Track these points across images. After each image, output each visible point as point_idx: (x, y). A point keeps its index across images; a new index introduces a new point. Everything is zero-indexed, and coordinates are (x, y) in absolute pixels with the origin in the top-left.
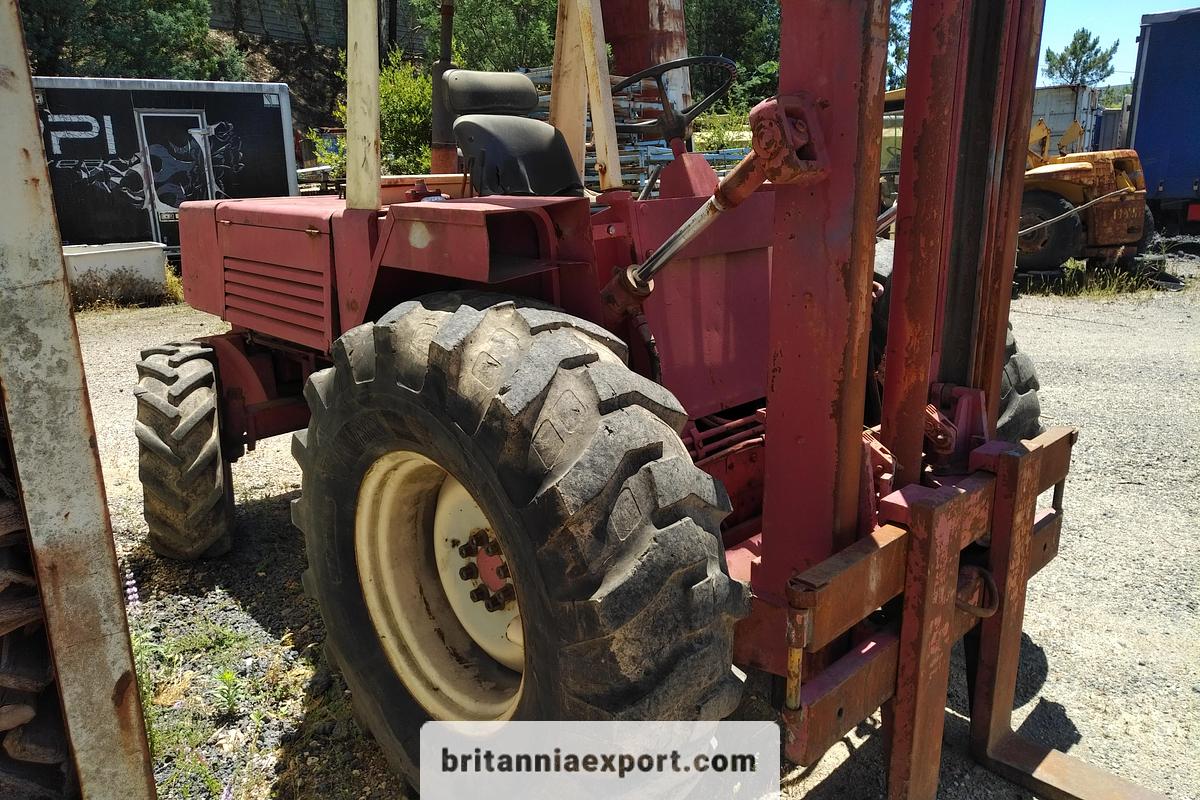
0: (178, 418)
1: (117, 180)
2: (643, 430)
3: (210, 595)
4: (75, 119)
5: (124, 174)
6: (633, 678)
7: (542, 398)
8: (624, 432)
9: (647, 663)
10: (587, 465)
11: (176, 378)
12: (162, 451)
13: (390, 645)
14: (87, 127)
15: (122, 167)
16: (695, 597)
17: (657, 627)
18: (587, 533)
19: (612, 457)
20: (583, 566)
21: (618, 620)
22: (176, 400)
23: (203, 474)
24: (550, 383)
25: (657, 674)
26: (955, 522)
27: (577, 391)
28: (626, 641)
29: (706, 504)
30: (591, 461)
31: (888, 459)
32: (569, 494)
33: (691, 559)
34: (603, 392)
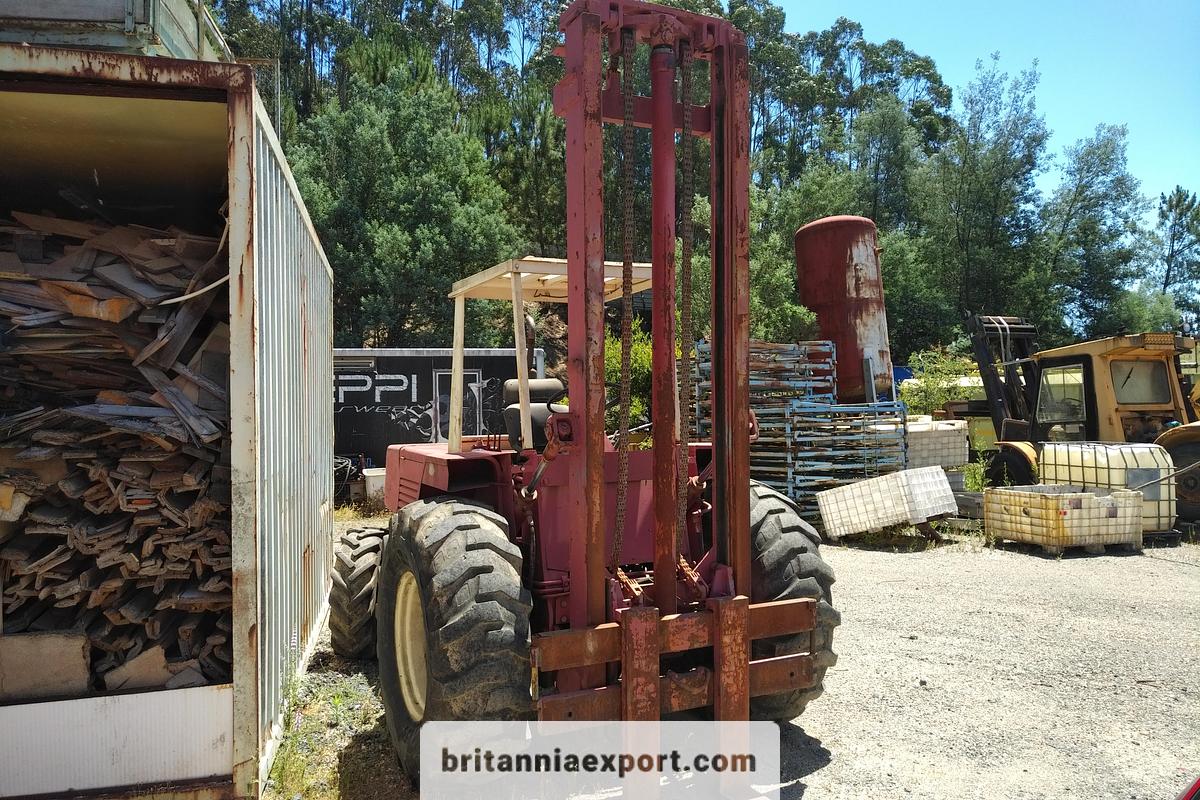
0: (354, 568)
1: (415, 421)
2: (482, 559)
3: (355, 675)
4: (392, 377)
5: (420, 416)
6: (456, 671)
7: (442, 542)
8: (472, 559)
9: (463, 664)
10: (448, 571)
11: (358, 546)
12: (343, 586)
13: (403, 680)
14: (400, 383)
15: (419, 411)
16: (489, 637)
17: (470, 647)
18: (445, 601)
19: (462, 569)
20: (440, 616)
21: (448, 640)
22: (355, 558)
23: (362, 602)
24: (448, 536)
25: (466, 671)
26: (650, 625)
27: (459, 540)
28: (454, 652)
29: (511, 598)
30: (451, 570)
31: (637, 593)
32: (437, 582)
33: (490, 619)
34: (470, 541)
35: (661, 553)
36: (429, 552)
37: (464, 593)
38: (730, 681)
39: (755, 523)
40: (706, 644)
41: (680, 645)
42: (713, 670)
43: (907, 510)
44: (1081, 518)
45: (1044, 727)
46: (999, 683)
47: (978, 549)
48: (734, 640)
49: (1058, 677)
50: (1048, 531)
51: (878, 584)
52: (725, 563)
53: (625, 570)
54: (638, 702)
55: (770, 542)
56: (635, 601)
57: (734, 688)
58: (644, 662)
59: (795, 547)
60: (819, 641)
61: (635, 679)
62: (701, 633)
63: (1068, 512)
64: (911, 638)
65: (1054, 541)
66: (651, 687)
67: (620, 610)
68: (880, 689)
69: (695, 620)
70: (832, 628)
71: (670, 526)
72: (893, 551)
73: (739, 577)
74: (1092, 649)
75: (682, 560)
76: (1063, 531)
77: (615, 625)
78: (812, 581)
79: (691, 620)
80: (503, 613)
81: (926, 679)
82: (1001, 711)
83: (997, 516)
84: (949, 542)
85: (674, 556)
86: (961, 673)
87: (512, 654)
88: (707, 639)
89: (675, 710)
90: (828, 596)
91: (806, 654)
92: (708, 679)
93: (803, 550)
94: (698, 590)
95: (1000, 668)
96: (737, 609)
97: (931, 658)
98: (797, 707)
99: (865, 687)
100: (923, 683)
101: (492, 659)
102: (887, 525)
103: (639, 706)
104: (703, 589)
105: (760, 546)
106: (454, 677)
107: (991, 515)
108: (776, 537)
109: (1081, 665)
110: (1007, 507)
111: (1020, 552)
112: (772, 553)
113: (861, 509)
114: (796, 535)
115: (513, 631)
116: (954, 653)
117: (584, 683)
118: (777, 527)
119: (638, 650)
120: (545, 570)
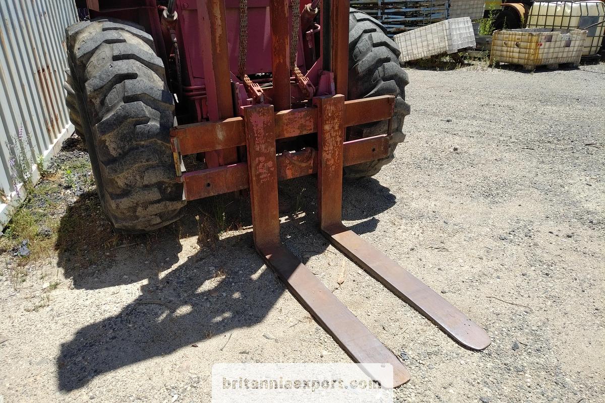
2: (127, 67)
6: (115, 156)
7: (92, 53)
8: (117, 67)
9: (120, 151)
10: (98, 77)
16: (137, 129)
17: (123, 138)
18: (98, 102)
19: (109, 76)
20: (97, 114)
21: (103, 133)
24: (97, 48)
25: (123, 155)
26: (267, 118)
27: (107, 51)
28: (111, 142)
29: (155, 99)
30: (100, 76)
31: (259, 94)
32: (89, 87)
33: (137, 116)
34: (116, 53)
35: (278, 61)
36: (82, 62)
37: (114, 96)
38: (329, 157)
39: (353, 39)
40: (312, 131)
41: (292, 132)
42: (317, 150)
43: (447, 44)
44: (549, 48)
45: (531, 176)
46: (502, 148)
47: (485, 69)
48: (333, 128)
49: (537, 143)
50: (528, 57)
51: (427, 89)
52: (329, 70)
53: (249, 76)
54: (260, 174)
55: (363, 54)
56: (257, 100)
57: (332, 162)
58: (263, 146)
59: (382, 57)
60: (394, 126)
61: (257, 159)
62: (308, 123)
63: (543, 44)
64: (448, 121)
65: (531, 62)
66: (270, 164)
67: (242, 107)
68: (428, 154)
69: (303, 113)
70: (404, 116)
71: (284, 40)
72: (436, 70)
73: (339, 80)
74: (556, 125)
75: (296, 68)
76: (538, 56)
77: (240, 118)
78: (392, 83)
79: (302, 113)
80: (148, 111)
81: (457, 147)
82: (503, 166)
83: (499, 48)
84: (469, 65)
85: (288, 64)
86: (478, 142)
87: (159, 142)
88: (312, 127)
89: (289, 178)
90: (402, 94)
91: (385, 135)
92: (313, 156)
93: (387, 60)
94: (307, 90)
95: (502, 139)
96: (335, 105)
97: (460, 133)
98: (376, 169)
99: (419, 152)
100: (455, 149)
101: (143, 146)
102: (434, 54)
103: (261, 177)
104: (312, 90)
105: (356, 57)
106: (112, 161)
107: (495, 47)
108: (368, 50)
109: (551, 135)
110: (506, 42)
111: (510, 70)
112: (364, 63)
113: (420, 45)
114: (383, 48)
115: (159, 126)
116: (474, 130)
117: (221, 161)
118: (369, 42)
119: (258, 138)
120: (191, 77)
